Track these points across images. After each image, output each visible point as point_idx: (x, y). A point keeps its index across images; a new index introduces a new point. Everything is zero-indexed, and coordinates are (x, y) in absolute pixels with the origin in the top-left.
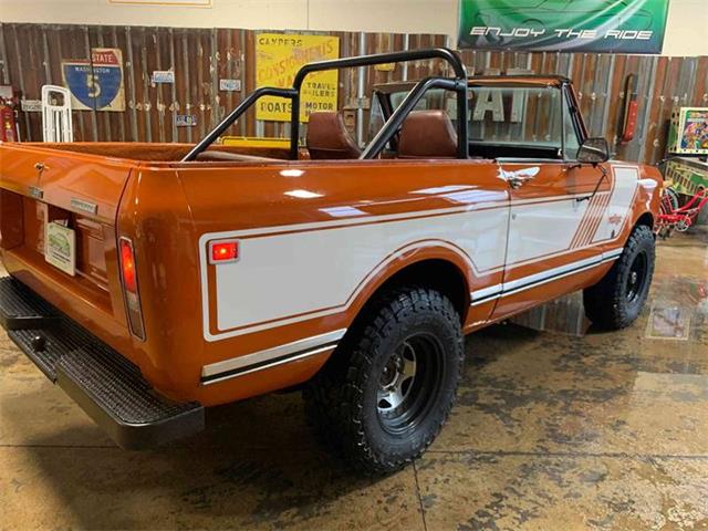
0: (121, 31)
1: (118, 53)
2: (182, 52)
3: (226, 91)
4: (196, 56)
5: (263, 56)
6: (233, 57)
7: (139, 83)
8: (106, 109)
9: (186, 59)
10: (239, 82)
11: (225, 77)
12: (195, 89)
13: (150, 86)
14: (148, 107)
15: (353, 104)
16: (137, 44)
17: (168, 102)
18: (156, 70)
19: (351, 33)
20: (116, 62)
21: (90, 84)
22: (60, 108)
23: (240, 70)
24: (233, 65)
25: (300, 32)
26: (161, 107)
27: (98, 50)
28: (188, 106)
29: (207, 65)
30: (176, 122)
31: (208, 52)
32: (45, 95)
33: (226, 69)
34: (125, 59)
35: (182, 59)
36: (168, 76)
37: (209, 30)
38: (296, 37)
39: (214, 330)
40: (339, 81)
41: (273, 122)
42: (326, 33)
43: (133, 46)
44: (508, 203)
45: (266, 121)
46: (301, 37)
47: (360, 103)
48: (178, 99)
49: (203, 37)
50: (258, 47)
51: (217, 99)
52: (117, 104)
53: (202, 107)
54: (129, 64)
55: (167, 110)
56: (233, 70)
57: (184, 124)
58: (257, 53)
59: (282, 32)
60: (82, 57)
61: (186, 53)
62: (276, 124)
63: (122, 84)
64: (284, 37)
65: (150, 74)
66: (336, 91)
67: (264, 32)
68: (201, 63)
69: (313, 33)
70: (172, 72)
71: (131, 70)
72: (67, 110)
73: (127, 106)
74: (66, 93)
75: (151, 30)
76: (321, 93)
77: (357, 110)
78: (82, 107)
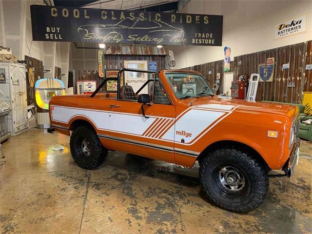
0: (275, 50)
1: (273, 59)
2: (293, 55)
3: (308, 70)
4: (298, 55)
7: (278, 70)
8: (268, 81)
9: (295, 57)
11: (308, 64)
12: (296, 70)
13: (281, 71)
14: (280, 79)
17: (286, 77)
18: (284, 64)
20: (272, 63)
21: (265, 72)
22: (254, 81)
26: (284, 79)
27: (269, 59)
28: (293, 78)
29: (301, 59)
30: (288, 86)
31: (302, 53)
32: (252, 78)
33: (309, 60)
35: (293, 58)
36: (286, 66)
37: (303, 43)
43: (278, 55)
48: (290, 76)
49: (300, 46)
51: (304, 74)
52: (271, 80)
53: (298, 79)
54: (276, 63)
55: (286, 80)
57: (291, 86)
60: (264, 62)
61: (295, 55)
63: (273, 71)
65: (282, 66)
68: (299, 58)
70: (289, 64)
71: (277, 65)
72: (257, 82)
73: (274, 80)
74: (258, 76)
75: (284, 48)
78: (261, 80)
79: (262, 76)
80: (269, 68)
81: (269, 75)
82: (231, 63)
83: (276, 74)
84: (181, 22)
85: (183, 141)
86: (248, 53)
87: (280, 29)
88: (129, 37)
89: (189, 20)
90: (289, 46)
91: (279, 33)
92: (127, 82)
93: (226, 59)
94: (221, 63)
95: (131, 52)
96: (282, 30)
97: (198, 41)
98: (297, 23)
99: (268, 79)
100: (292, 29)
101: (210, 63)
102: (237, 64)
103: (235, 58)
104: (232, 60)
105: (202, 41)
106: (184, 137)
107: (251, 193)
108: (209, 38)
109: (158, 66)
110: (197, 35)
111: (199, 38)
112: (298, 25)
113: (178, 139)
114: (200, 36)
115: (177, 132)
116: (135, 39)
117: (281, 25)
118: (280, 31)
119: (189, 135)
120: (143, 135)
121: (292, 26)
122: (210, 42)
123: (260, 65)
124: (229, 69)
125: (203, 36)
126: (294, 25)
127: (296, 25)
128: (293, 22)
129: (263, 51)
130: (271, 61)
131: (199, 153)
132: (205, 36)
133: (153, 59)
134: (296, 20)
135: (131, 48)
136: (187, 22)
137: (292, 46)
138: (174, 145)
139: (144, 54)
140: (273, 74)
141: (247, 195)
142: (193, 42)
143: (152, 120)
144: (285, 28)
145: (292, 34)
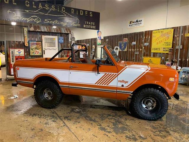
0: (128, 34)
1: (127, 39)
3: (145, 46)
4: (140, 38)
5: (154, 36)
6: (148, 38)
9: (138, 39)
10: (148, 43)
11: (146, 42)
12: (139, 45)
13: (131, 46)
14: (131, 50)
15: (177, 47)
17: (134, 49)
18: (133, 42)
20: (126, 41)
21: (122, 46)
23: (149, 41)
24: (148, 39)
26: (133, 50)
28: (138, 50)
30: (135, 53)
31: (143, 37)
32: (115, 49)
34: (128, 40)
36: (134, 43)
37: (143, 32)
38: (162, 30)
40: (173, 41)
41: (155, 53)
42: (170, 28)
43: (130, 37)
45: (153, 53)
46: (163, 30)
47: (179, 47)
48: (136, 48)
49: (141, 33)
50: (153, 34)
51: (144, 48)
52: (126, 50)
53: (140, 50)
55: (134, 50)
56: (147, 41)
57: (137, 54)
58: (153, 36)
59: (159, 30)
60: (122, 40)
61: (138, 37)
62: (156, 54)
63: (127, 45)
64: (159, 31)
66: (172, 44)
67: (155, 30)
68: (141, 40)
69: (168, 29)
70: (135, 42)
71: (129, 42)
72: (118, 51)
73: (127, 50)
74: (119, 48)
75: (133, 33)
76: (168, 45)
77: (178, 49)
78: (120, 50)
79: (120, 48)
80: (125, 44)
81: (125, 48)
82: (102, 40)
83: (129, 47)
84: (77, 14)
85: (123, 86)
86: (113, 35)
87: (130, 23)
88: (45, 20)
89: (82, 13)
90: (135, 33)
91: (130, 26)
92: (44, 50)
93: (99, 38)
94: (95, 39)
95: (47, 30)
96: (132, 24)
97: (87, 26)
98: (139, 21)
99: (124, 50)
100: (137, 24)
101: (88, 39)
102: (105, 41)
103: (104, 37)
104: (102, 38)
105: (89, 26)
106: (123, 84)
107: (161, 110)
108: (93, 25)
109: (64, 40)
110: (86, 23)
111: (87, 25)
112: (140, 22)
113: (120, 85)
114: (88, 23)
115: (119, 81)
116: (49, 22)
117: (131, 22)
118: (130, 24)
119: (127, 82)
120: (95, 84)
121: (137, 23)
122: (93, 28)
123: (119, 42)
124: (100, 43)
125: (90, 23)
126: (138, 22)
127: (139, 22)
129: (121, 35)
130: (126, 40)
131: (133, 92)
132: (91, 23)
133: (61, 36)
134: (139, 20)
135: (47, 28)
136: (81, 14)
137: (137, 33)
138: (117, 88)
139: (56, 32)
140: (127, 47)
141: (159, 111)
142: (84, 27)
143: (102, 74)
144: (133, 23)
145: (137, 26)
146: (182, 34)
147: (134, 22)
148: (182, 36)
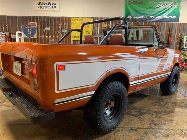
0: (37, 17)
1: (36, 23)
2: (52, 23)
3: (63, 33)
4: (56, 24)
5: (73, 24)
6: (65, 24)
7: (41, 31)
8: (32, 37)
9: (53, 24)
10: (67, 30)
11: (63, 29)
12: (55, 32)
13: (44, 32)
14: (43, 37)
15: (97, 36)
16: (41, 20)
17: (48, 35)
19: (96, 18)
20: (35, 25)
21: (28, 31)
22: (21, 37)
23: (67, 27)
24: (65, 26)
25: (83, 18)
26: (46, 37)
27: (31, 22)
28: (54, 37)
29: (59, 26)
30: (50, 41)
31: (59, 23)
32: (17, 34)
33: (63, 27)
34: (38, 25)
35: (52, 25)
36: (49, 29)
37: (59, 17)
38: (82, 19)
39: (58, 90)
40: (93, 30)
42: (89, 18)
43: (40, 21)
44: (139, 58)
45: (74, 40)
46: (83, 19)
48: (51, 35)
49: (57, 19)
50: (72, 21)
51: (61, 34)
52: (35, 36)
53: (57, 37)
54: (39, 26)
55: (48, 38)
56: (65, 27)
57: (53, 41)
58: (72, 23)
59: (78, 18)
60: (27, 24)
61: (53, 23)
62: (76, 41)
63: (37, 31)
64: (78, 19)
65: (44, 28)
66: (92, 32)
67: (74, 17)
68: (57, 25)
69: (86, 18)
73: (38, 37)
74: (23, 33)
75: (44, 17)
76: (88, 33)
77: (97, 37)
78: (26, 37)
83: (39, 33)
87: (39, 4)
90: (49, 17)
91: (38, 7)
96: (42, 6)
98: (53, 4)
100: (49, 7)
112: (54, 6)
117: (40, 3)
118: (40, 6)
121: (49, 5)
127: (52, 6)
128: (49, 3)
134: (52, 2)
137: (51, 17)
145: (49, 10)
146: (100, 25)
147: (44, 4)
148: (100, 26)
